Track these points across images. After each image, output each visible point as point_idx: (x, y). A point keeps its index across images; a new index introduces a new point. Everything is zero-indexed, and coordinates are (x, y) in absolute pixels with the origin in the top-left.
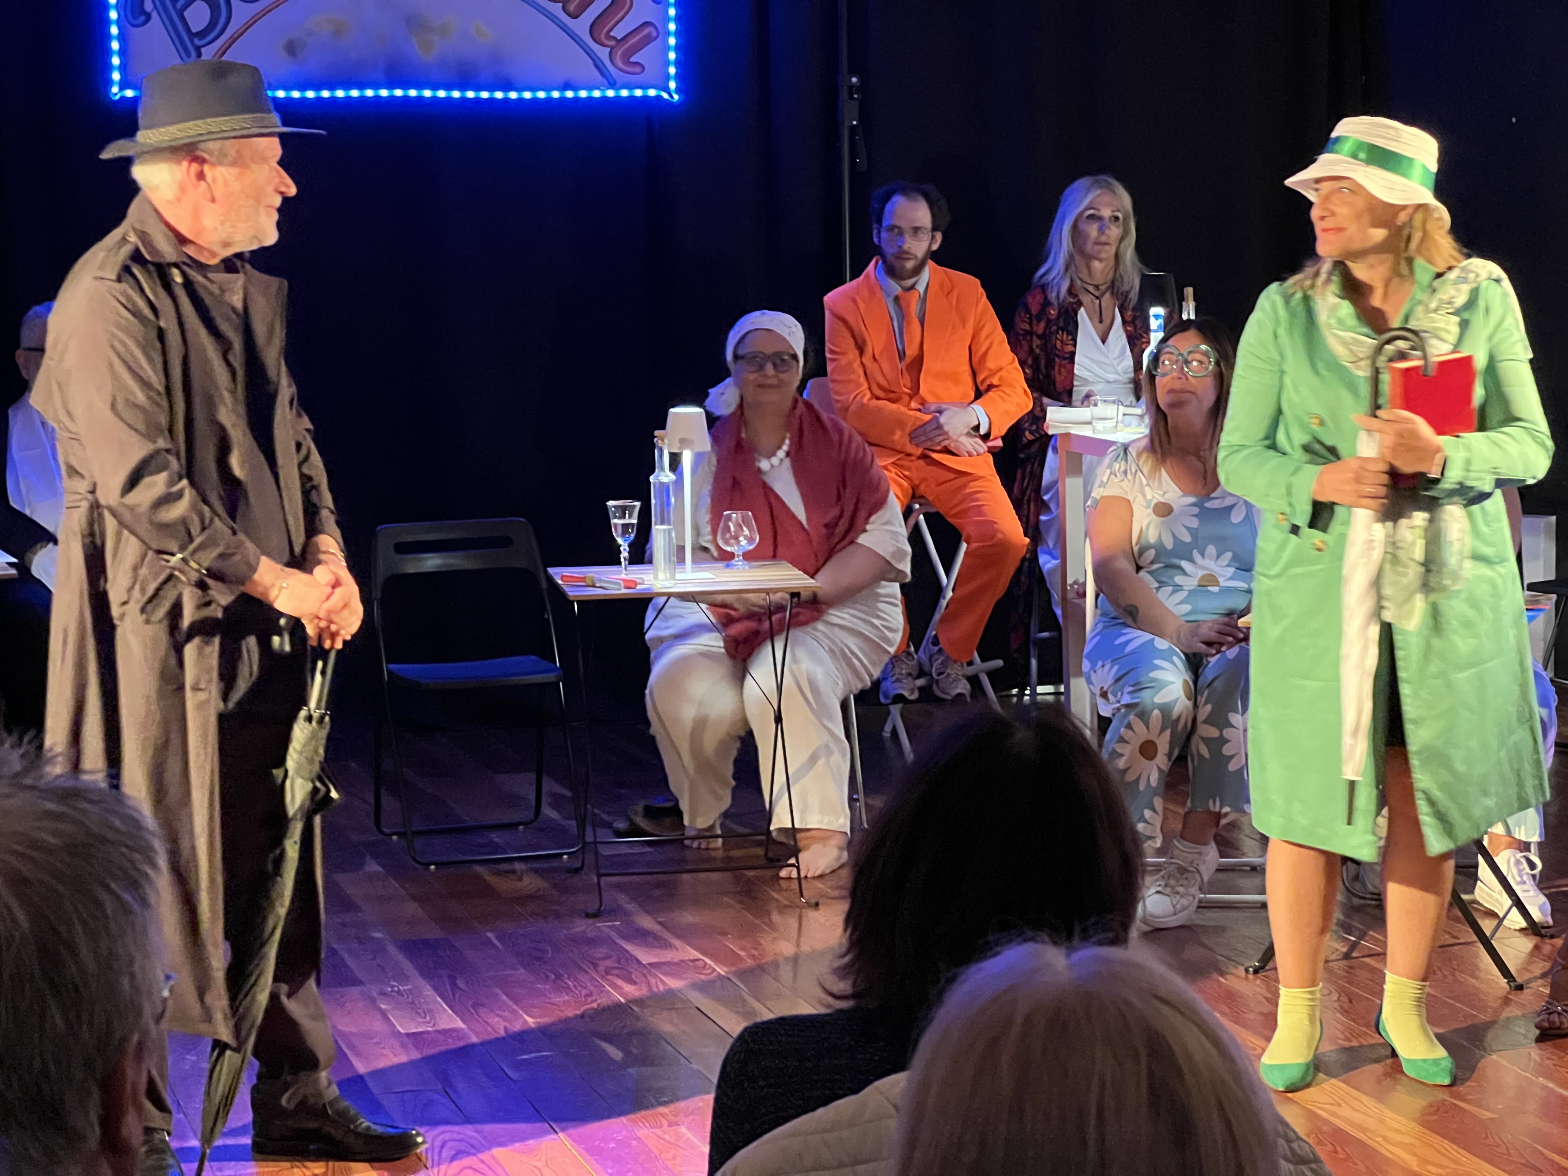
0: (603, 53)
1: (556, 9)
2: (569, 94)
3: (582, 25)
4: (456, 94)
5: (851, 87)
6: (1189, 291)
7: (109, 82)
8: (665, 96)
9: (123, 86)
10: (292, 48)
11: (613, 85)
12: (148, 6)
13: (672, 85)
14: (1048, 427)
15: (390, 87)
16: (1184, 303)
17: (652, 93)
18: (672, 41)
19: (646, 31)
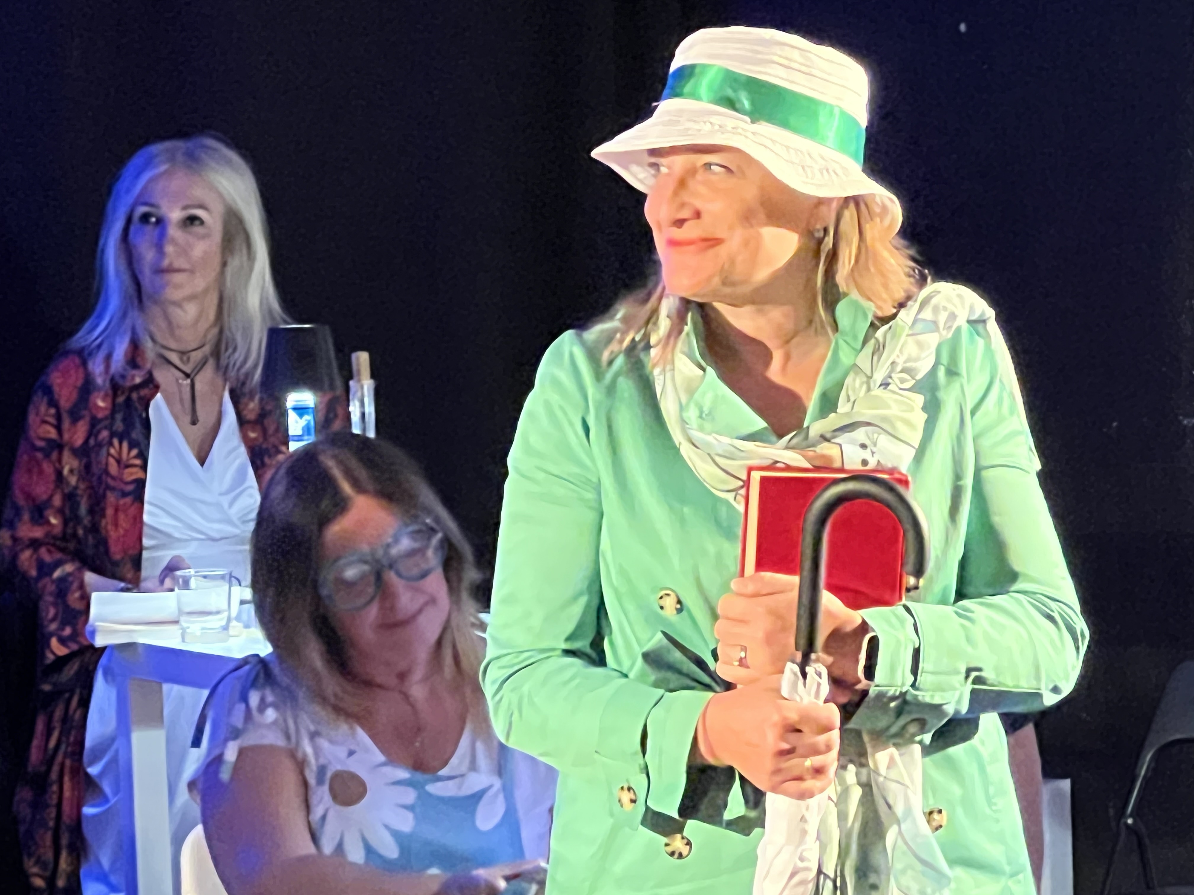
6: (362, 359)
14: (93, 633)
16: (352, 383)
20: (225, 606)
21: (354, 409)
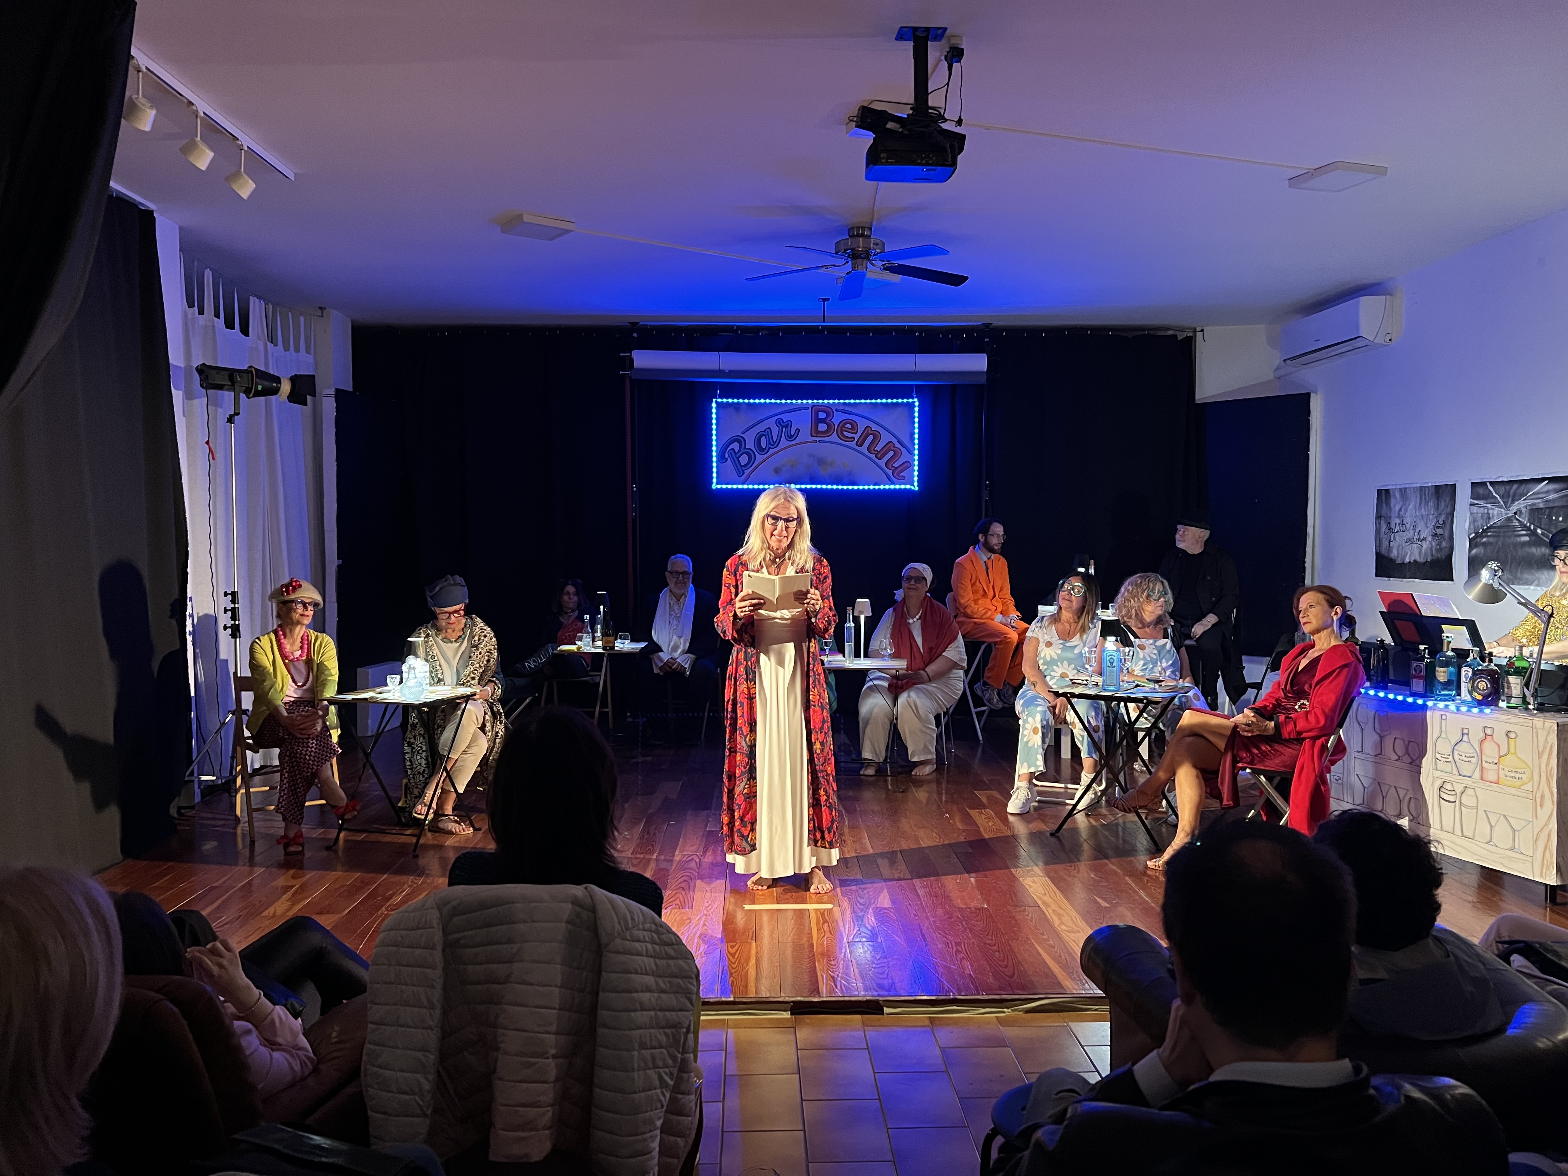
0: (890, 472)
1: (873, 456)
2: (877, 487)
3: (882, 462)
4: (835, 487)
5: (987, 486)
6: (1092, 562)
7: (712, 483)
8: (913, 488)
9: (717, 484)
10: (777, 471)
11: (893, 484)
12: (727, 456)
13: (916, 484)
14: (1038, 613)
15: (812, 484)
17: (908, 487)
18: (916, 468)
19: (906, 464)
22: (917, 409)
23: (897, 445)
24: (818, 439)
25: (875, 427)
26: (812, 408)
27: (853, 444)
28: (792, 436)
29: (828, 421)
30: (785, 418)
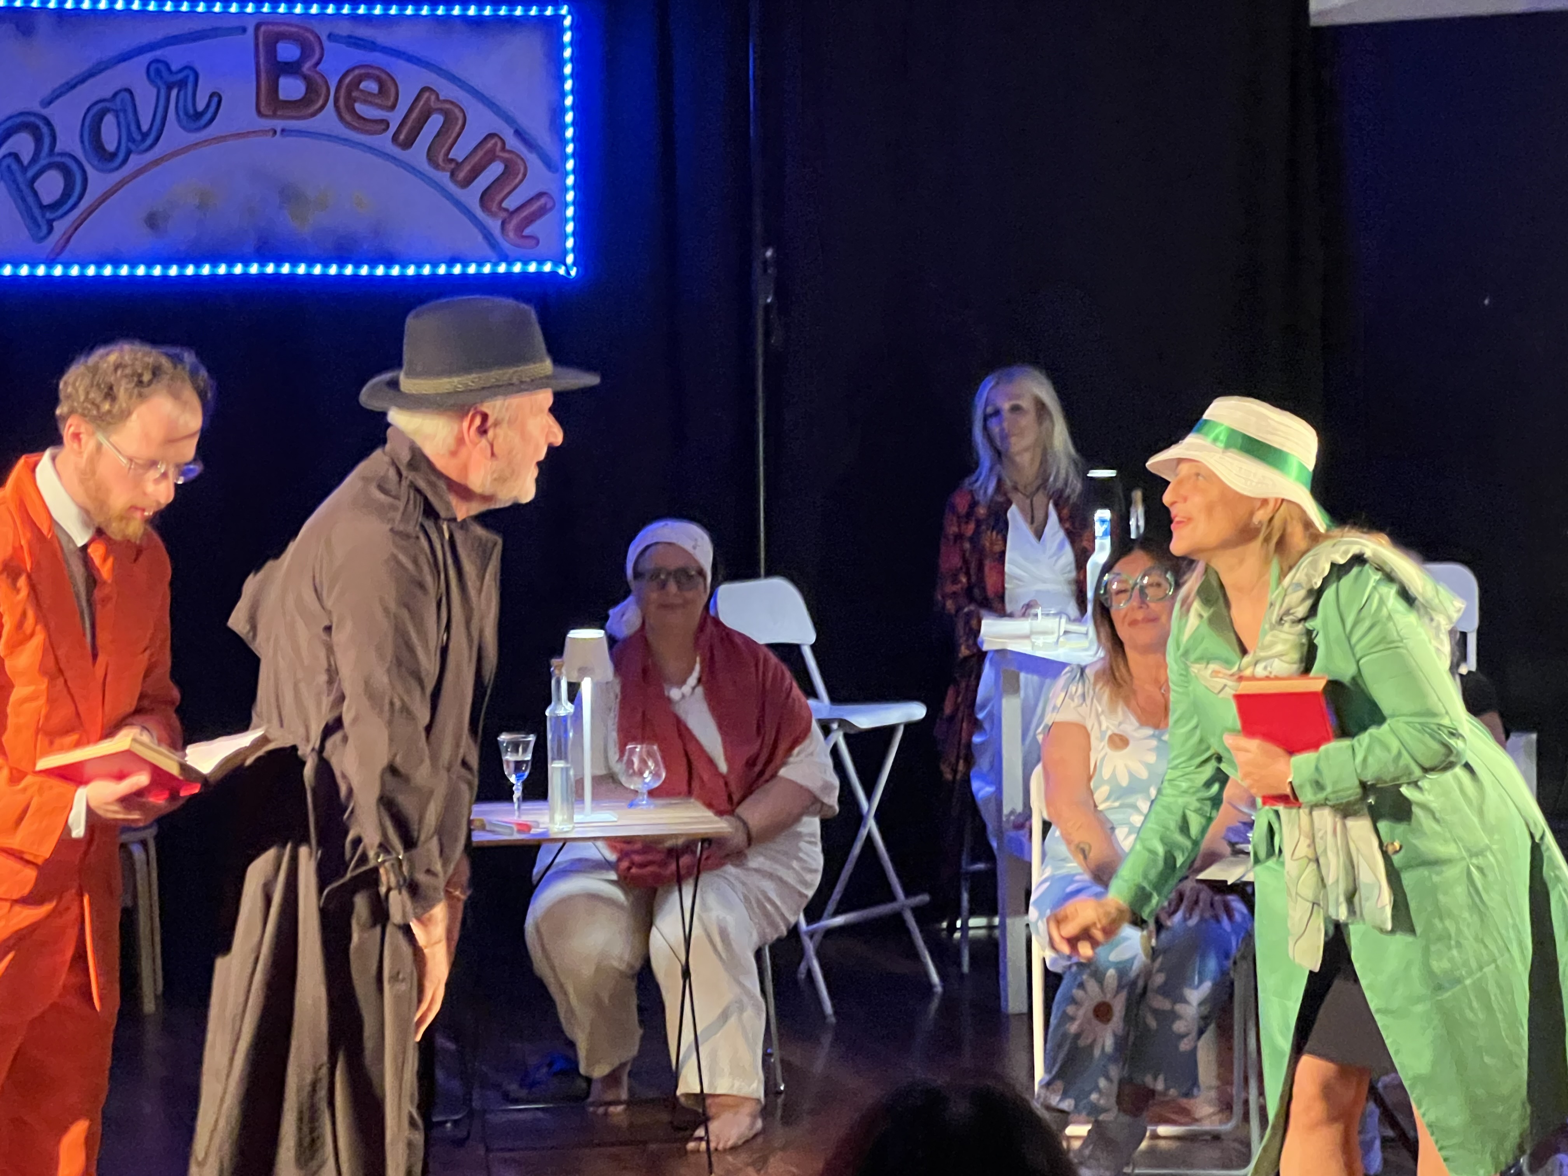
0: (494, 225)
1: (444, 177)
3: (471, 196)
4: (333, 270)
5: (765, 261)
6: (1138, 494)
8: (562, 271)
10: (152, 221)
11: (504, 259)
13: (570, 259)
14: (982, 643)
15: (262, 263)
17: (547, 267)
18: (570, 212)
19: (540, 203)
20: (1057, 630)
21: (1133, 523)
22: (567, 37)
23: (512, 142)
24: (279, 124)
25: (447, 91)
26: (258, 27)
27: (384, 141)
28: (198, 115)
29: (306, 67)
30: (176, 56)
